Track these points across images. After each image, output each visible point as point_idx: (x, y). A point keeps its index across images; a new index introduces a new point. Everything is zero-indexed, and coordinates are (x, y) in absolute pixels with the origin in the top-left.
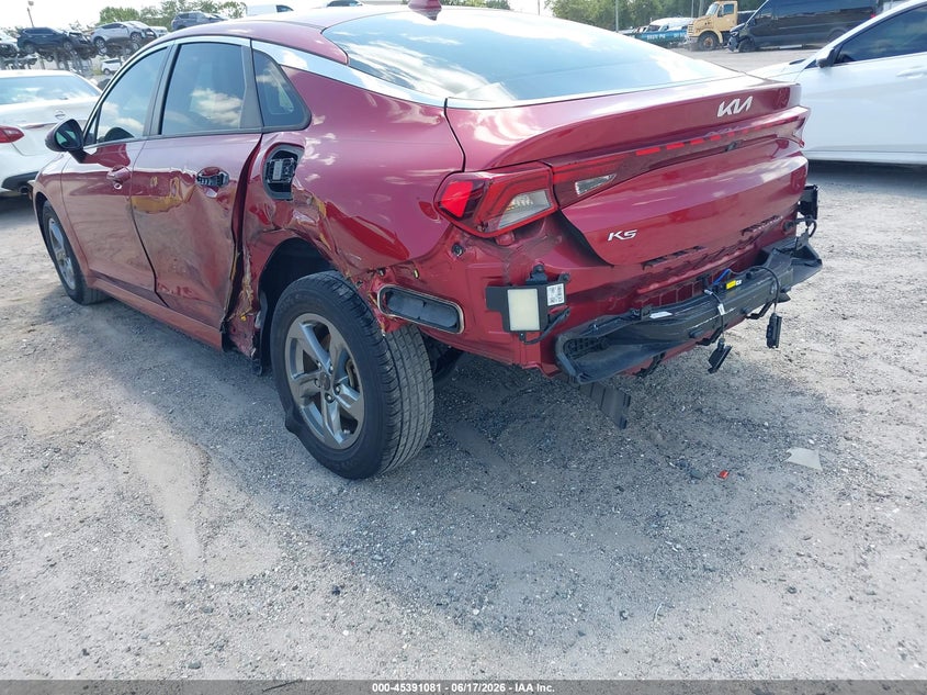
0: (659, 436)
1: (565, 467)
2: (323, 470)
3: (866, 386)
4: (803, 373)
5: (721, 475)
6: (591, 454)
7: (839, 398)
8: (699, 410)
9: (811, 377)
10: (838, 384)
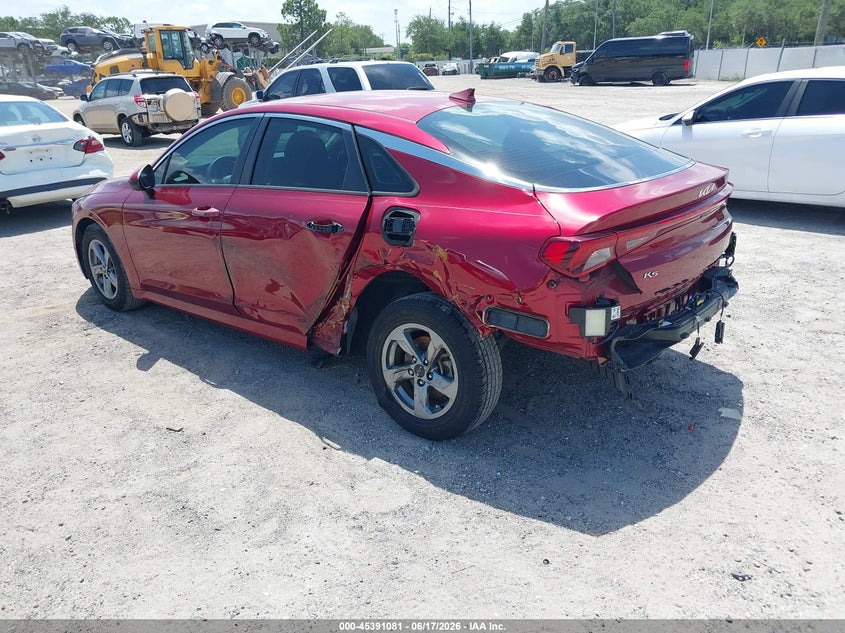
0: (639, 405)
1: (584, 427)
2: (409, 435)
3: (764, 367)
4: (719, 359)
5: (689, 428)
6: (598, 419)
7: (748, 376)
8: (660, 386)
9: (726, 361)
10: (745, 365)
